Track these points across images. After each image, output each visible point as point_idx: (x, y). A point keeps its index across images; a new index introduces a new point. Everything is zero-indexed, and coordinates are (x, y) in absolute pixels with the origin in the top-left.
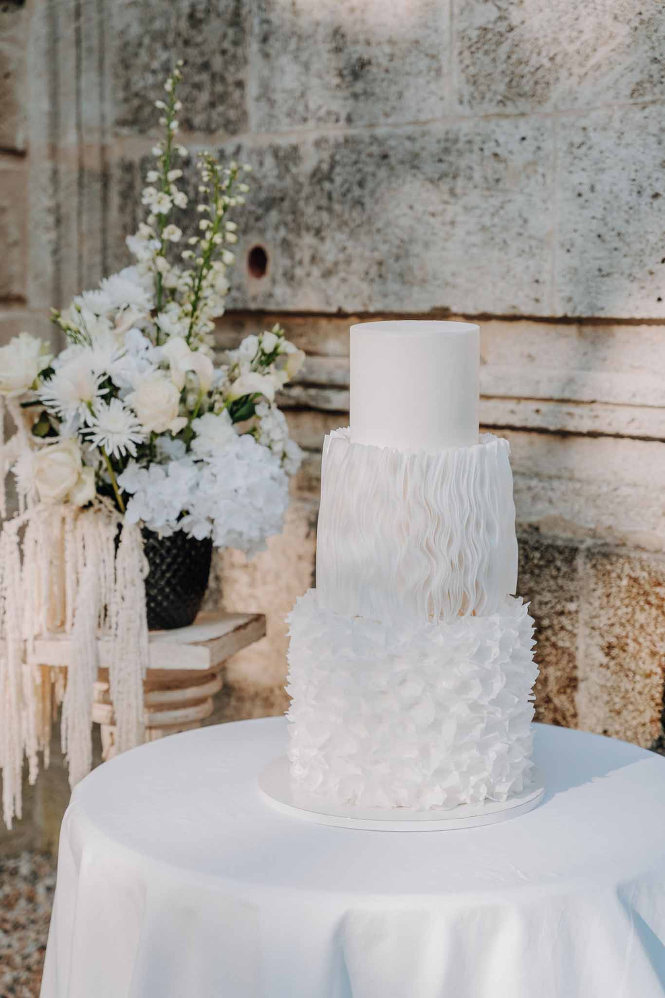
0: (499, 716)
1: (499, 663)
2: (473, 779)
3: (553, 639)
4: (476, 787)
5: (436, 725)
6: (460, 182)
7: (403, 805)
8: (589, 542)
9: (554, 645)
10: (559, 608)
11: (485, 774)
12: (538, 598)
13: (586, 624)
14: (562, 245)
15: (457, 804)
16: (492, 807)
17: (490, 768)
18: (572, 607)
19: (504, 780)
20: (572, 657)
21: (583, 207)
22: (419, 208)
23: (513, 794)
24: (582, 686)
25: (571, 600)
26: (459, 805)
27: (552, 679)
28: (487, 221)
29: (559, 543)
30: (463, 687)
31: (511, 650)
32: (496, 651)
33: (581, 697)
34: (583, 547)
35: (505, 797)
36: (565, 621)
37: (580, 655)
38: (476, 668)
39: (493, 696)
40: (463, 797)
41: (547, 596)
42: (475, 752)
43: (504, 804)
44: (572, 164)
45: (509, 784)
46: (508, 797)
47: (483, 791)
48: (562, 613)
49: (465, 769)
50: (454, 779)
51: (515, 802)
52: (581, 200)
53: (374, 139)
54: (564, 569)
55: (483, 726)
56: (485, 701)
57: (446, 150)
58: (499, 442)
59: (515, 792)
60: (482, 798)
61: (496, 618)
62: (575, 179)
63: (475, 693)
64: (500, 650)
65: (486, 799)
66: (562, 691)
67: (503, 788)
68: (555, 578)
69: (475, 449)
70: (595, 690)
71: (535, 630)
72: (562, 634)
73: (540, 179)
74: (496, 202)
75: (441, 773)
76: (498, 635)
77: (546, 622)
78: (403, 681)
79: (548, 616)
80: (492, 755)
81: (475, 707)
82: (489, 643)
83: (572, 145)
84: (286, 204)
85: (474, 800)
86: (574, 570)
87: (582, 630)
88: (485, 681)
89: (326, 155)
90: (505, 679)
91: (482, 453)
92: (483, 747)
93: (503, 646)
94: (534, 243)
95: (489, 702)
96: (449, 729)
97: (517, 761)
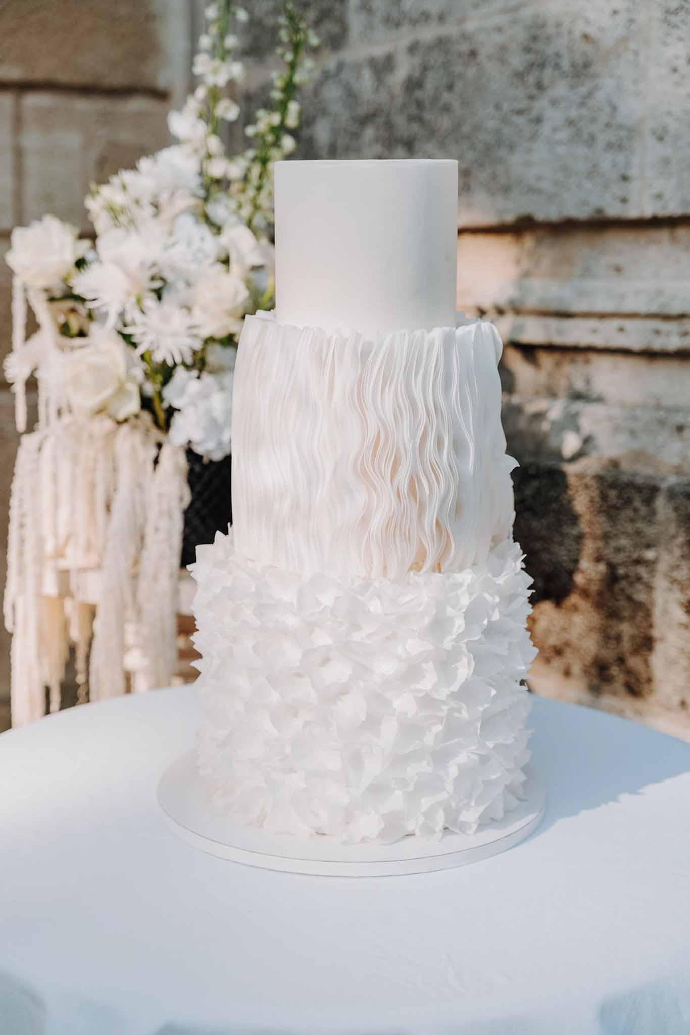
0: (465, 714)
1: (465, 641)
2: (426, 803)
3: (629, 591)
4: (429, 814)
5: (372, 723)
6: (548, 73)
7: (326, 833)
8: (672, 480)
9: (629, 598)
10: (635, 556)
11: (443, 796)
12: (613, 544)
13: (666, 575)
14: (653, 132)
15: (404, 835)
16: (456, 842)
17: (450, 788)
18: (650, 555)
19: (473, 804)
20: (648, 614)
21: (678, 84)
22: (506, 106)
23: (488, 821)
24: (659, 647)
25: (648, 546)
26: (407, 835)
27: (626, 638)
28: (574, 113)
29: (639, 481)
30: (412, 672)
31: (485, 622)
32: (459, 623)
33: (657, 660)
34: (664, 486)
35: (475, 827)
36: (642, 571)
37: (657, 612)
38: (430, 647)
39: (455, 688)
40: (411, 826)
41: (624, 542)
42: (425, 767)
43: (473, 839)
44: (667, 34)
45: (481, 809)
46: (480, 825)
47: (440, 819)
48: (639, 562)
49: (411, 788)
50: (396, 801)
51: (492, 834)
52: (676, 77)
53: (465, 37)
54: (643, 510)
55: (438, 728)
56: (443, 694)
57: (535, 38)
58: (479, 327)
59: (493, 819)
60: (439, 828)
61: (466, 577)
62: (670, 52)
63: (429, 681)
64: (466, 623)
65: (446, 828)
66: (636, 651)
67: (471, 816)
68: (632, 520)
69: (437, 334)
70: (673, 653)
71: (532, 593)
72: (639, 586)
73: (631, 57)
74: (583, 90)
75: (377, 790)
76: (465, 601)
77: (621, 571)
78: (326, 661)
79: (623, 564)
80: (453, 771)
81: (427, 701)
82: (450, 611)
83: (667, 12)
84: (381, 120)
85: (428, 830)
86: (653, 513)
87: (660, 583)
88: (445, 663)
89: (417, 60)
90: (473, 663)
91: (448, 341)
92: (441, 757)
93: (470, 616)
94: (623, 133)
95: (448, 695)
96: (389, 730)
97: (493, 777)
